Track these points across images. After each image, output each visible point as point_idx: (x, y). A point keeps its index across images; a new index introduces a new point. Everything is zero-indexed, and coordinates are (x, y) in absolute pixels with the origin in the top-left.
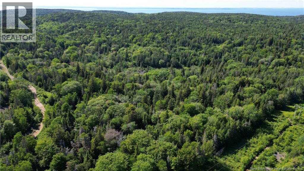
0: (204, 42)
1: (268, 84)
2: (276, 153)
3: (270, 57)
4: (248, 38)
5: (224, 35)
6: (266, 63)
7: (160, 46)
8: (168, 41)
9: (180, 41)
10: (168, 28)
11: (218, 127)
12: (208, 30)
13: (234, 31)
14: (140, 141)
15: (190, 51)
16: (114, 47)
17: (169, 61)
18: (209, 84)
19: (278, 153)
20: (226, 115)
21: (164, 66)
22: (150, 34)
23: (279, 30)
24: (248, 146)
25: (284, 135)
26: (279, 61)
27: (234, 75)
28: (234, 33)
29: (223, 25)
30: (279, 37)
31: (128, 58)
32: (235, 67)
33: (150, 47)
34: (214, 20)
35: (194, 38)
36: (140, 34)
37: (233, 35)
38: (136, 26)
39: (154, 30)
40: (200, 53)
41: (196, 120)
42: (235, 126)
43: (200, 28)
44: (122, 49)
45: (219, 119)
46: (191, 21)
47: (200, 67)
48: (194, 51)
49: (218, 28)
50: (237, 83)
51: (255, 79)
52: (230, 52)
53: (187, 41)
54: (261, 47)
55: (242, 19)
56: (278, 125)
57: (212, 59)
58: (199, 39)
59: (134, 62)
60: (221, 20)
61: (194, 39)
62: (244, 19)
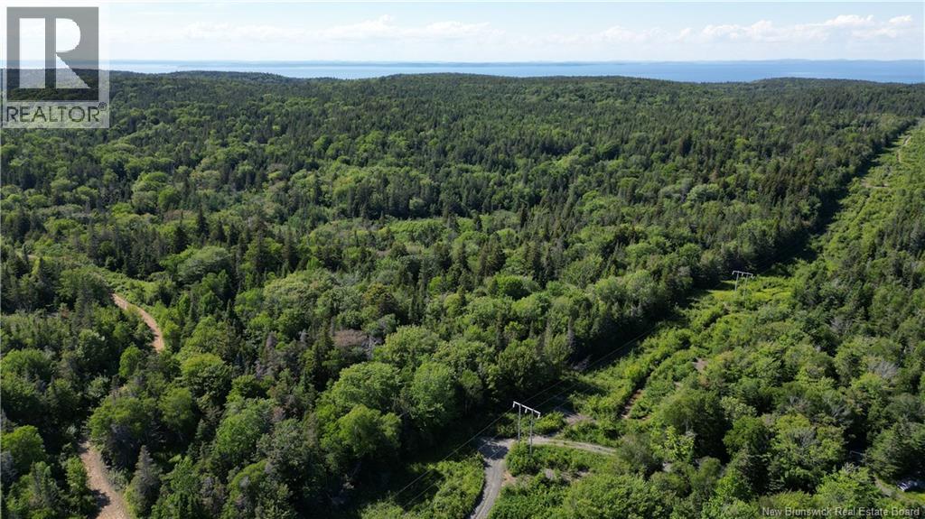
0: (520, 152)
1: (680, 236)
2: (696, 360)
3: (683, 182)
4: (630, 137)
5: (569, 133)
6: (677, 195)
7: (406, 164)
8: (426, 150)
9: (457, 149)
10: (417, 119)
11: (575, 315)
12: (525, 121)
13: (594, 122)
14: (415, 344)
15: (486, 174)
16: (277, 170)
17: (436, 202)
19: (700, 360)
20: (589, 295)
21: (421, 213)
22: (374, 135)
23: (706, 117)
24: (638, 353)
25: (713, 329)
26: (705, 191)
27: (602, 223)
28: (594, 126)
29: (564, 107)
30: (706, 134)
31: (321, 198)
32: (601, 207)
33: (379, 167)
34: (538, 95)
35: (494, 141)
36: (345, 135)
37: (593, 132)
38: (324, 113)
39: (383, 124)
40: (513, 180)
41: (527, 302)
43: (505, 118)
44: (300, 173)
46: (478, 98)
47: (516, 212)
48: (497, 173)
49: (551, 115)
50: (610, 237)
51: (651, 229)
52: (588, 175)
53: (475, 151)
54: (664, 160)
55: (612, 90)
56: (699, 315)
57: (544, 193)
58: (506, 145)
59: (341, 205)
60: (558, 96)
61: (494, 144)
62: (619, 91)
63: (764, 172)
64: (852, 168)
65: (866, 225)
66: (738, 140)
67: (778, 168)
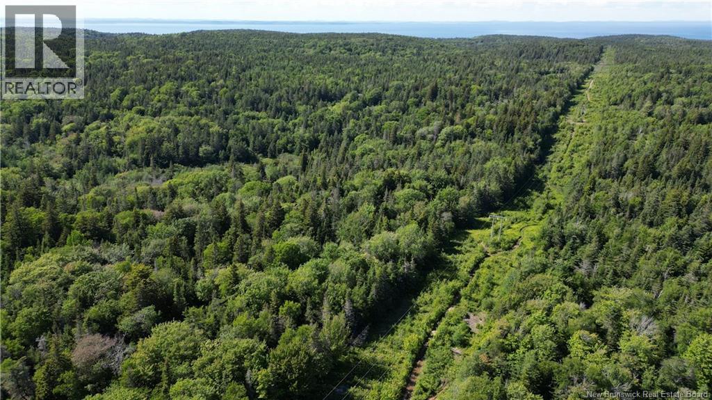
0: (300, 100)
1: (439, 179)
2: (468, 317)
3: (435, 124)
4: (390, 85)
5: (340, 82)
6: (430, 136)
7: (197, 113)
8: (216, 100)
9: (244, 98)
10: (210, 70)
11: (352, 282)
12: (304, 71)
13: (360, 72)
14: (173, 349)
15: (271, 120)
16: (71, 122)
17: (224, 148)
18: (323, 192)
19: (471, 315)
20: (365, 255)
21: (212, 159)
22: (168, 86)
23: (446, 67)
24: (414, 313)
25: (478, 277)
26: (452, 131)
27: (372, 167)
28: (361, 76)
29: (336, 59)
30: (448, 81)
31: (113, 149)
32: (371, 150)
33: (171, 116)
34: (315, 49)
35: (277, 90)
36: (141, 87)
37: (360, 81)
38: (125, 66)
39: (177, 75)
40: (295, 125)
41: (303, 275)
42: (385, 274)
43: (287, 69)
44: (94, 125)
45: (353, 265)
46: (265, 51)
47: (298, 155)
48: (280, 120)
49: (326, 66)
50: (380, 182)
51: (413, 172)
52: (358, 119)
53: (260, 99)
54: (418, 105)
55: (373, 45)
56: (464, 261)
57: (322, 136)
58: (288, 93)
59: (131, 156)
60: (331, 50)
61: (277, 93)
62: (378, 45)
63: (496, 113)
64: (559, 108)
65: (575, 155)
66: (473, 86)
67: (506, 110)
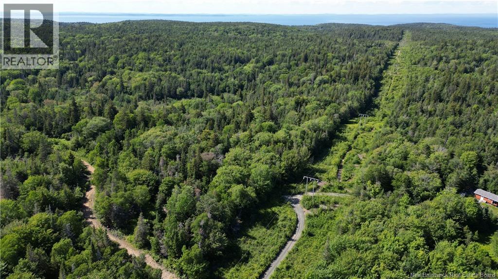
0: (225, 62)
3: (311, 75)
4: (278, 54)
6: (309, 82)
7: (166, 70)
8: (174, 63)
9: (192, 62)
15: (212, 74)
16: (92, 76)
21: (184, 96)
26: (323, 79)
28: (257, 48)
33: (153, 72)
37: (257, 51)
40: (227, 77)
44: (108, 77)
54: (297, 65)
57: (245, 83)
58: (216, 59)
59: (138, 94)
61: (210, 58)
63: (346, 69)
64: (382, 66)
66: (328, 54)
